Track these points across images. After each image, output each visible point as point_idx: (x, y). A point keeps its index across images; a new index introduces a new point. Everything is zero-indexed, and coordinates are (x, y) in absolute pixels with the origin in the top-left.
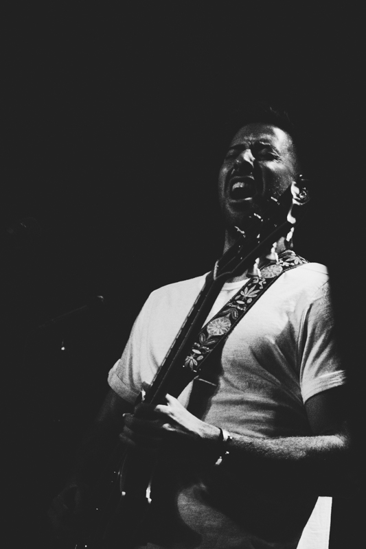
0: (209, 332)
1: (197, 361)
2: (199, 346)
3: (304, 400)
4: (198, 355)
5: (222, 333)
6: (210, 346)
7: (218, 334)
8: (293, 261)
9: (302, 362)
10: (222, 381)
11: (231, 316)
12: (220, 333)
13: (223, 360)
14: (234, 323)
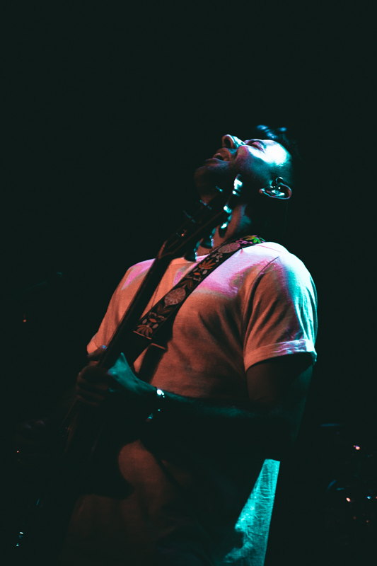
0: (166, 302)
1: (153, 329)
2: (156, 315)
3: (246, 368)
4: (154, 324)
5: (177, 302)
6: (165, 315)
7: (174, 304)
8: (252, 241)
9: (247, 333)
10: (169, 345)
11: (186, 287)
12: (175, 302)
13: (174, 326)
14: (189, 292)
